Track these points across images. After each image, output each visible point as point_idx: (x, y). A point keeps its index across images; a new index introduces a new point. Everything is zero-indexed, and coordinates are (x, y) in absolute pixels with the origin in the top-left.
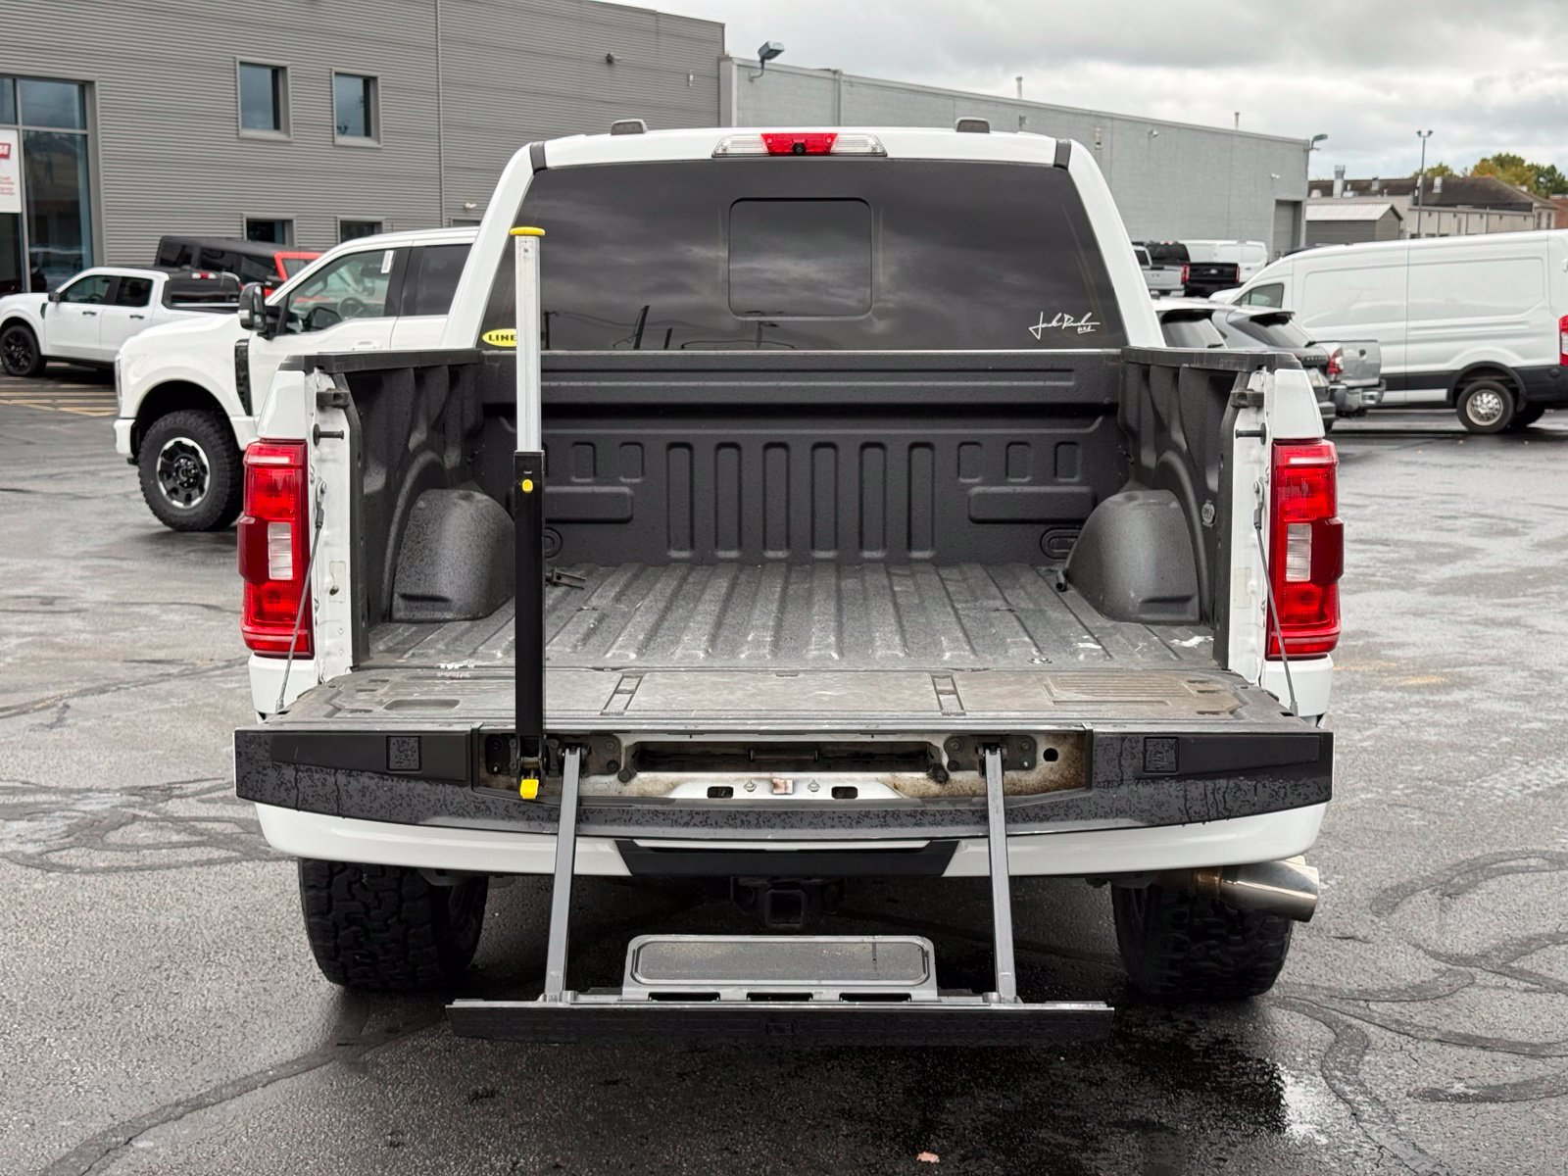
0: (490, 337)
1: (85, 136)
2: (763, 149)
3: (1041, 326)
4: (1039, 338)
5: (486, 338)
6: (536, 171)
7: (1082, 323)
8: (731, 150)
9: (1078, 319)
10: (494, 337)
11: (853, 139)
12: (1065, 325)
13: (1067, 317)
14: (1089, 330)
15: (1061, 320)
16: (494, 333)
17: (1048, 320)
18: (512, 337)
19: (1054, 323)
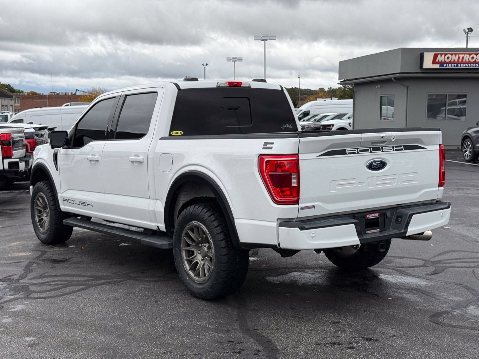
0: (172, 133)
2: (227, 85)
3: (283, 127)
4: (283, 129)
5: (171, 133)
6: (178, 90)
7: (290, 126)
8: (221, 86)
9: (289, 125)
10: (173, 133)
11: (245, 83)
12: (287, 127)
13: (288, 125)
14: (291, 127)
15: (287, 125)
16: (173, 132)
17: (284, 126)
18: (178, 133)
19: (286, 126)
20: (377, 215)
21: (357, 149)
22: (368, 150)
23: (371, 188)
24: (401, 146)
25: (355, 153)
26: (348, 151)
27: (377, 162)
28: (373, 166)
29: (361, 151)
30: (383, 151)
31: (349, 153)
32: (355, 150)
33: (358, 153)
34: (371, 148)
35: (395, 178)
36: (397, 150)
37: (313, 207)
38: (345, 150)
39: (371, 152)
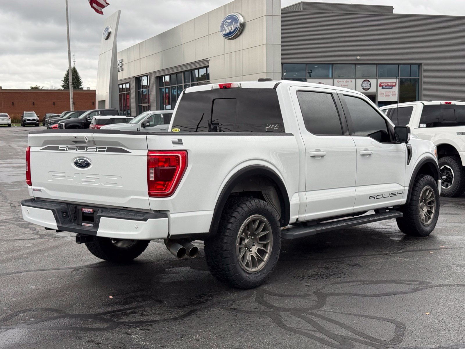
1: (419, 79)
2: (218, 87)
3: (267, 127)
4: (266, 130)
7: (275, 127)
8: (214, 88)
9: (274, 126)
11: (235, 84)
13: (272, 125)
14: (277, 128)
15: (271, 126)
16: (174, 129)
17: (268, 126)
19: (270, 127)
20: (91, 210)
21: (67, 147)
22: (74, 149)
23: (78, 183)
24: (105, 148)
25: (64, 150)
26: (60, 148)
27: (81, 160)
28: (78, 164)
29: (69, 149)
30: (86, 151)
31: (60, 150)
32: (65, 148)
33: (67, 150)
34: (78, 147)
35: (99, 178)
36: (99, 151)
37: (40, 190)
38: (59, 146)
39: (77, 150)
